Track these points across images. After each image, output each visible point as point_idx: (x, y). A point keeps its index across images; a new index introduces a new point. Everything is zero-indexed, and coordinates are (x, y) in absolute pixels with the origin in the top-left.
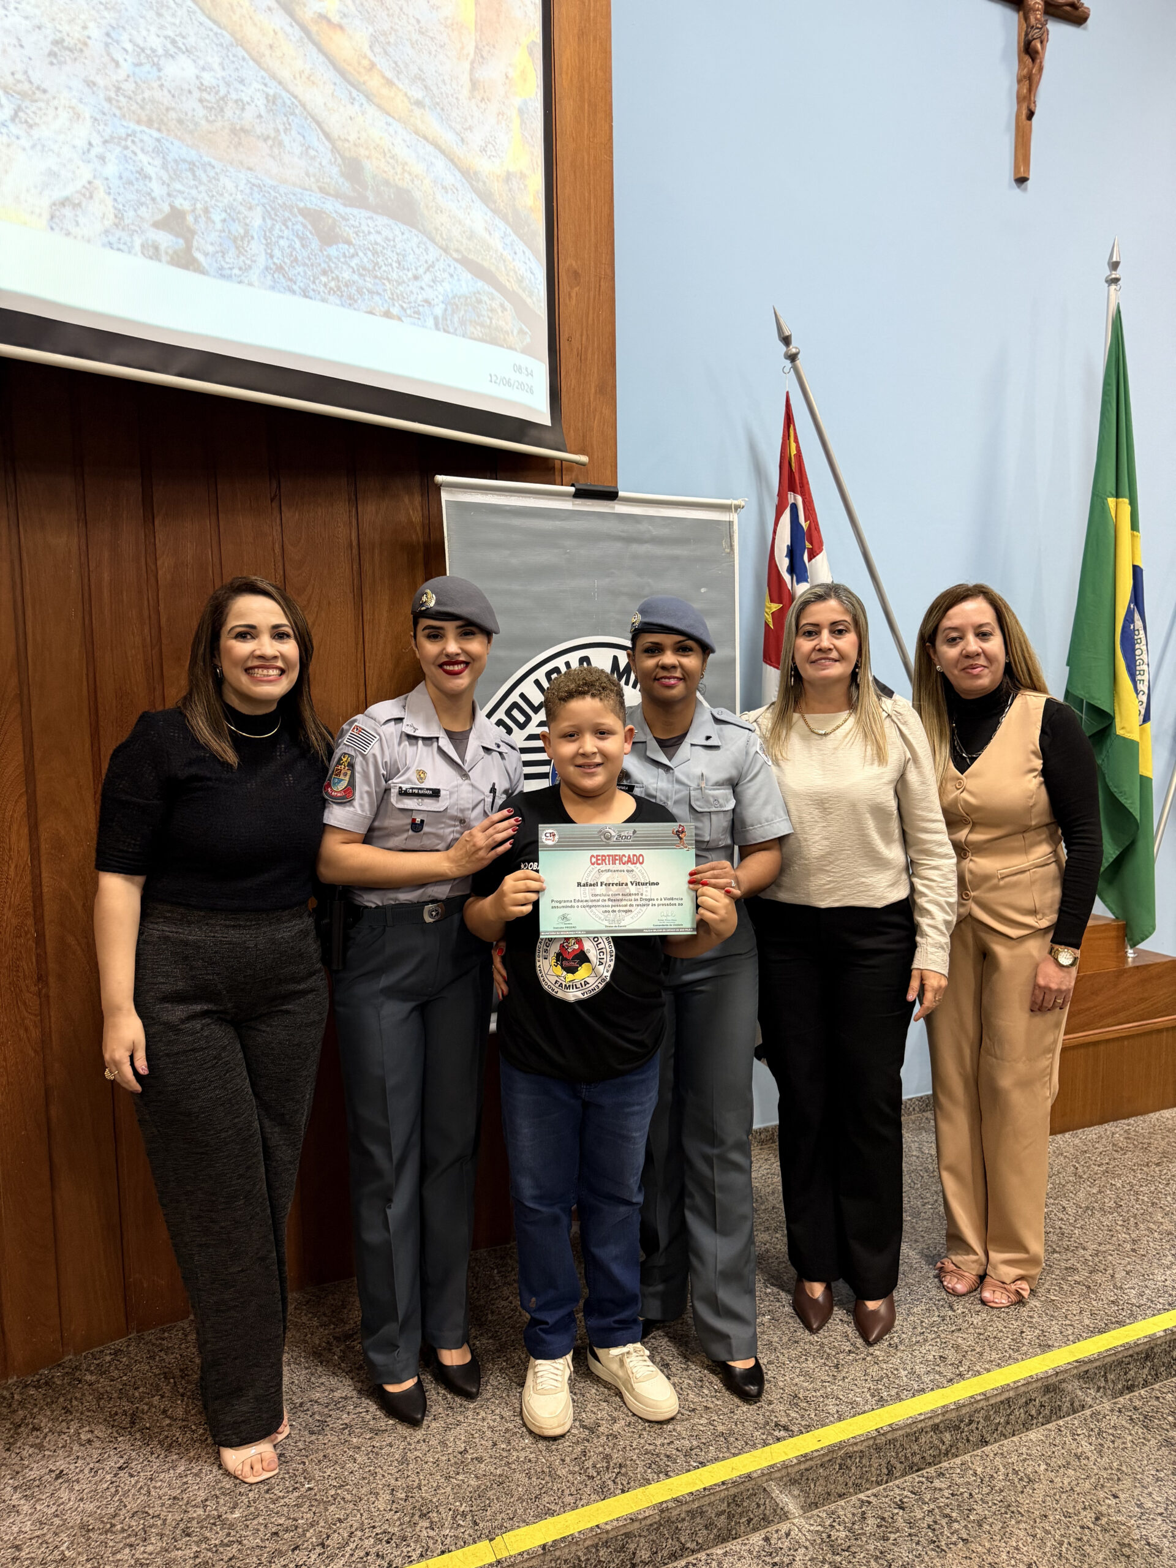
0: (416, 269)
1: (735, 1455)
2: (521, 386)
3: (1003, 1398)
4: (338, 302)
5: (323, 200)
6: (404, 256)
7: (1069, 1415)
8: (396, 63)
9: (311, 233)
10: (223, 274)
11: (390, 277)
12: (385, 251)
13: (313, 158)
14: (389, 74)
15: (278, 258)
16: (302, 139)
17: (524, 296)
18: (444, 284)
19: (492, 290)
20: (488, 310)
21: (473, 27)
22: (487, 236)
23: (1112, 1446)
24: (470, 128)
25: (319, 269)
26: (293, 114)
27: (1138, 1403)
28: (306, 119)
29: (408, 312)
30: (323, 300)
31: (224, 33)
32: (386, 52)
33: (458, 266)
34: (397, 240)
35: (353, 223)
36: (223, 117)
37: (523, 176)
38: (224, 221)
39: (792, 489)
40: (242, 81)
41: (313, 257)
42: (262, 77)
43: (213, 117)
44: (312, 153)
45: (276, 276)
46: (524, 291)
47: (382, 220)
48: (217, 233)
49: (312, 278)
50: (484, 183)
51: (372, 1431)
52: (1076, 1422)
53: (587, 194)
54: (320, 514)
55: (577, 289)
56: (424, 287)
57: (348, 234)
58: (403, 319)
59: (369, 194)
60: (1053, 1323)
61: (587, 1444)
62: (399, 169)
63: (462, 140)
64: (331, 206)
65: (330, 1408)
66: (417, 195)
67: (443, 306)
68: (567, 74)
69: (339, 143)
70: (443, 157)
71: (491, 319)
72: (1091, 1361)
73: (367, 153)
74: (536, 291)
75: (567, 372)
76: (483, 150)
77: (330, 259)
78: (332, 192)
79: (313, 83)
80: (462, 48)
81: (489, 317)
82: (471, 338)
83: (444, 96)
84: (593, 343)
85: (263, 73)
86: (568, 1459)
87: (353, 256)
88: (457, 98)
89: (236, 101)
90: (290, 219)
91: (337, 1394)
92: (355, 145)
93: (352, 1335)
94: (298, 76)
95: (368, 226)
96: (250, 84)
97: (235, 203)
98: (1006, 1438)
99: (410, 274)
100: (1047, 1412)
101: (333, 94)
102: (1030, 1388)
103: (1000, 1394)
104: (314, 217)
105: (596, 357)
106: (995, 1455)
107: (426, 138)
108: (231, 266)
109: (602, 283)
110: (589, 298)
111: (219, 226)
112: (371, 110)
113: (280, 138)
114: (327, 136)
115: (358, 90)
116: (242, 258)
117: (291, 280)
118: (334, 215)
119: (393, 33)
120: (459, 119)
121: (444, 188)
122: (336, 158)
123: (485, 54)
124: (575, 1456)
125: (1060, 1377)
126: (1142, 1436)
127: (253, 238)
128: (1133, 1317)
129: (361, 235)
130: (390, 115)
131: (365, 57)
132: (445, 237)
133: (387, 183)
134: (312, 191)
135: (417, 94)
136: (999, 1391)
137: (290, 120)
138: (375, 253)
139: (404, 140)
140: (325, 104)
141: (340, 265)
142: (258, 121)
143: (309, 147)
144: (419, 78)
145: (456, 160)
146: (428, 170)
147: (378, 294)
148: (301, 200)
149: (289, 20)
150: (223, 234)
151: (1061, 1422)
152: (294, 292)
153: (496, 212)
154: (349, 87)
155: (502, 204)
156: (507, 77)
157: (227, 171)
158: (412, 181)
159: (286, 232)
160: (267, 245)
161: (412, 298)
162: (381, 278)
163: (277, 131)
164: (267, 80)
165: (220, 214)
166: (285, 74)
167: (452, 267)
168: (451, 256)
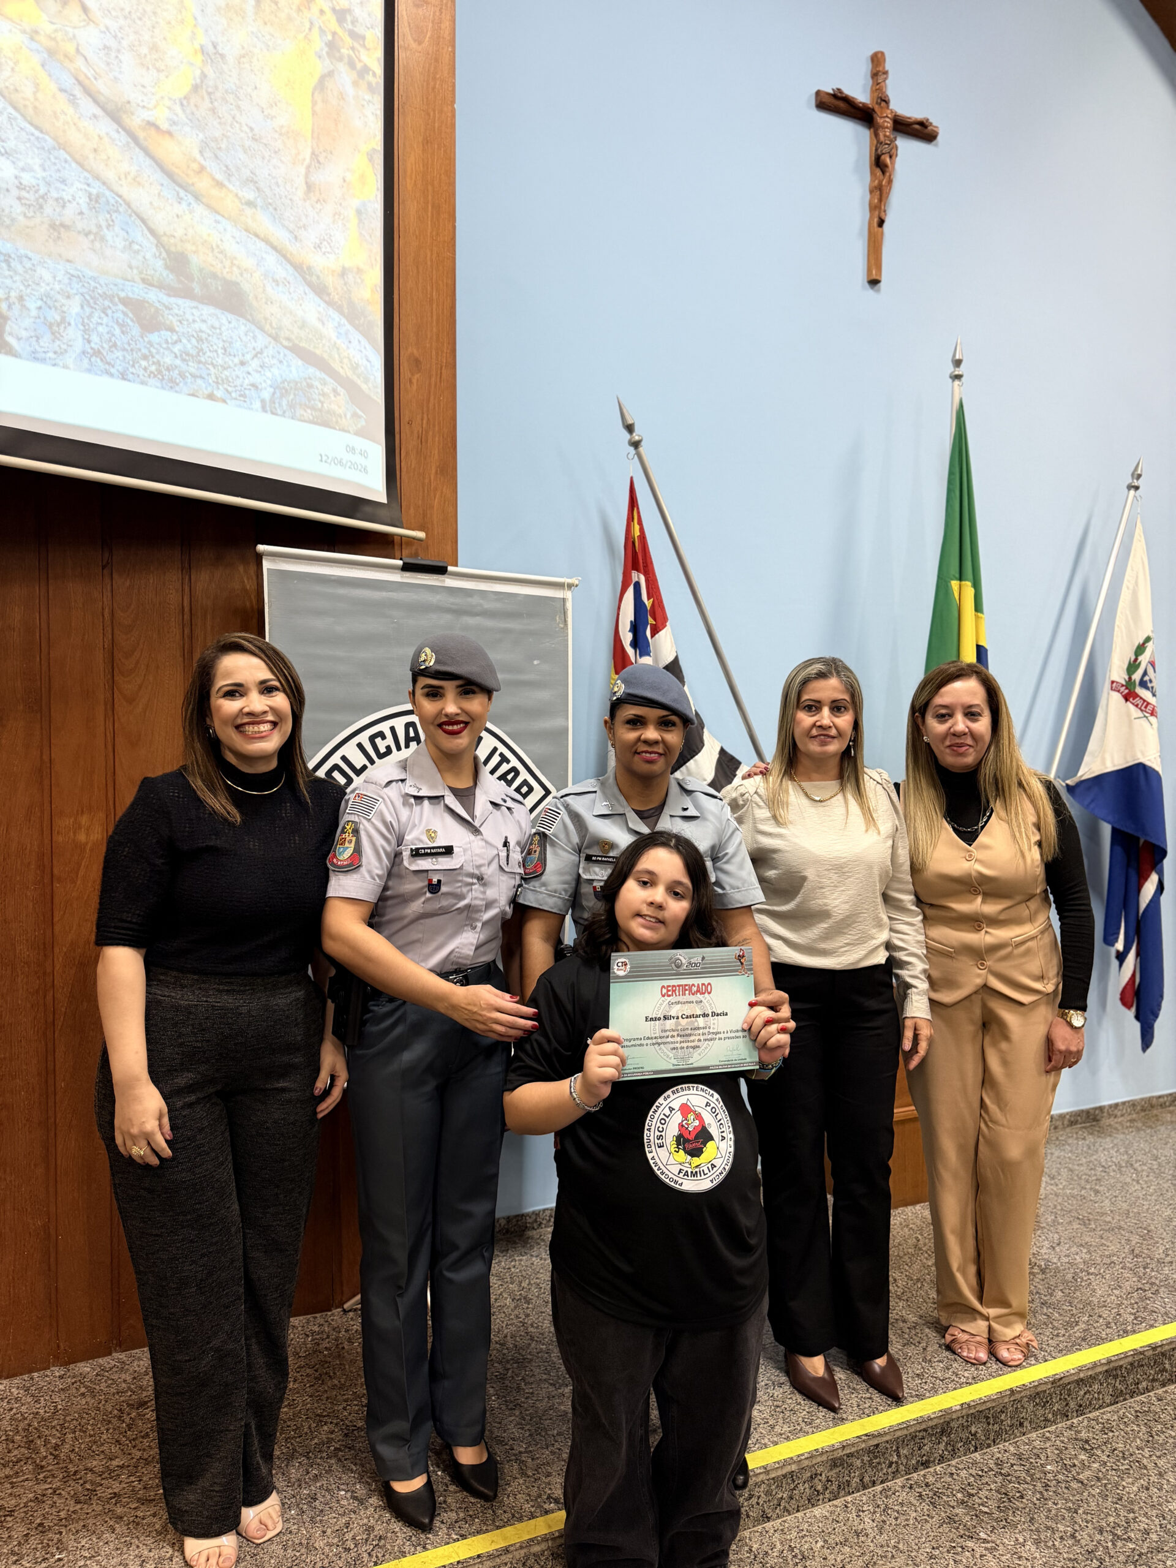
0: (243, 355)
1: (498, 1528)
2: (354, 466)
3: (784, 1471)
4: (159, 385)
5: (146, 290)
6: (231, 343)
7: (859, 1491)
8: (227, 167)
9: (132, 320)
10: (35, 357)
11: (214, 362)
12: (210, 338)
13: (137, 252)
14: (219, 177)
15: (96, 344)
16: (125, 234)
17: (359, 382)
18: (272, 370)
19: (323, 375)
20: (319, 394)
21: (309, 135)
22: (320, 326)
23: (894, 1522)
24: (305, 227)
25: (139, 354)
26: (117, 211)
27: (931, 1479)
28: (130, 216)
29: (234, 395)
30: (143, 383)
31: (47, 137)
32: (216, 157)
33: (287, 352)
34: (223, 328)
35: (176, 311)
36: (42, 213)
37: (359, 271)
38: (40, 308)
39: (636, 567)
40: (63, 182)
41: (133, 343)
42: (85, 178)
43: (31, 214)
44: (136, 247)
45: (93, 359)
46: (359, 377)
47: (207, 310)
48: (32, 320)
49: (131, 363)
50: (318, 277)
51: (139, 1500)
52: (864, 1498)
53: (429, 288)
54: (151, 581)
55: (417, 376)
56: (252, 372)
57: (171, 322)
58: (228, 401)
59: (195, 285)
60: (853, 1396)
61: (353, 1516)
62: (228, 263)
63: (296, 238)
64: (153, 296)
65: (103, 1476)
66: (246, 287)
67: (272, 390)
68: (411, 179)
69: (165, 239)
70: (274, 252)
71: (322, 403)
72: (880, 1435)
73: (194, 248)
74: (372, 377)
75: (407, 453)
76: (318, 247)
77: (152, 345)
78: (155, 283)
79: (139, 184)
80: (299, 153)
81: (320, 401)
82: (302, 421)
83: (277, 196)
84: (434, 426)
85: (86, 174)
86: (329, 1531)
87: (176, 342)
88: (291, 200)
89: (57, 200)
90: (110, 308)
91: (115, 1463)
92: (182, 241)
93: (146, 1403)
94: (123, 177)
95: (193, 314)
96: (72, 185)
97: (52, 293)
98: (790, 1514)
99: (236, 360)
100: (834, 1487)
101: (159, 194)
102: (814, 1462)
103: (782, 1467)
104: (135, 306)
105: (437, 439)
106: (775, 1531)
107: (257, 236)
108: (46, 350)
109: (443, 371)
110: (430, 385)
111: (34, 313)
112: (200, 209)
113: (102, 233)
114: (152, 232)
115: (186, 191)
116: (58, 343)
117: (109, 364)
118: (158, 305)
119: (225, 139)
120: (292, 218)
121: (276, 282)
122: (160, 254)
123: (321, 159)
124: (337, 1528)
125: (848, 1452)
126: (927, 1513)
127: (69, 324)
128: (935, 1391)
129: (185, 323)
130: (219, 214)
131: (195, 160)
132: (274, 325)
133: (214, 276)
134: (134, 282)
135: (249, 194)
136: (781, 1464)
137: (114, 217)
138: (200, 340)
139: (234, 237)
140: (151, 203)
141: (162, 350)
142: (80, 217)
143: (133, 242)
144: (251, 181)
145: (288, 256)
146: (258, 264)
147: (201, 377)
148: (123, 290)
149: (115, 126)
150: (38, 320)
151: (849, 1498)
152: (112, 375)
153: (330, 303)
154: (177, 188)
155: (336, 297)
156: (344, 181)
157: (45, 262)
158: (241, 275)
159: (105, 320)
160: (84, 331)
161: (238, 382)
162: (205, 363)
163: (99, 227)
164: (90, 181)
165: (35, 302)
166: (110, 175)
167: (282, 354)
168: (281, 344)
